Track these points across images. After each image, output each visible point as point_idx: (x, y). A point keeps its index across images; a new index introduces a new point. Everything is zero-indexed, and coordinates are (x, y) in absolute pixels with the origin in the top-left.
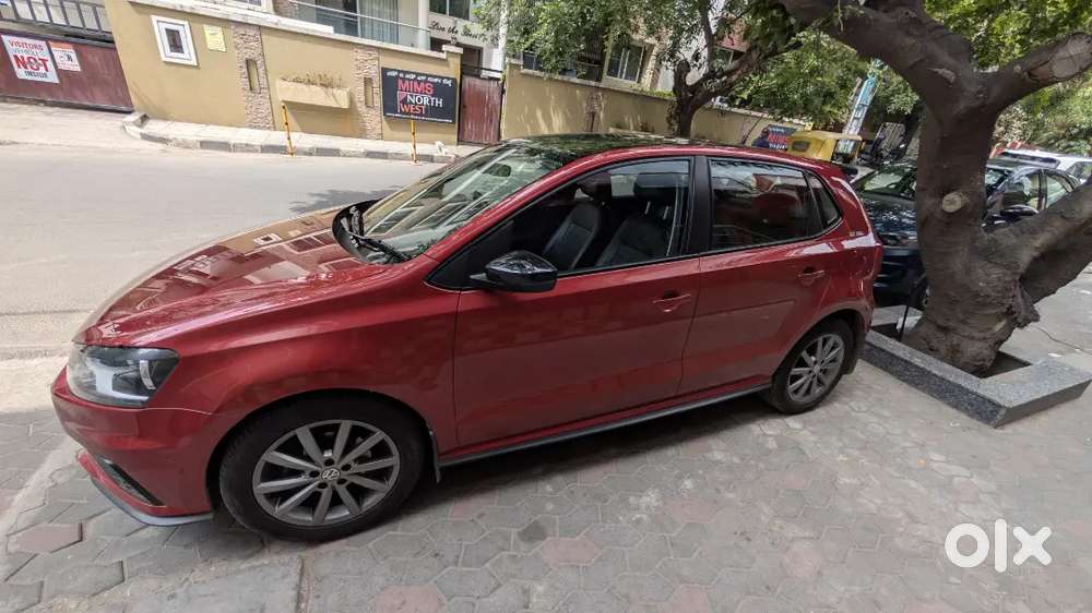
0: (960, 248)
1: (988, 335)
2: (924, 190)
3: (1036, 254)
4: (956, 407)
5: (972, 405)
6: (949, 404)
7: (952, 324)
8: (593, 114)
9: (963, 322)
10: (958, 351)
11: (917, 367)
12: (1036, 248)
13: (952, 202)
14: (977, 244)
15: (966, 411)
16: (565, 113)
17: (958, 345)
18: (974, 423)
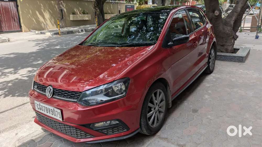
0: (220, 24)
1: (231, 44)
2: (209, 12)
3: (234, 22)
4: (235, 62)
5: (238, 59)
6: (233, 62)
7: (224, 44)
8: (62, 10)
9: (226, 42)
10: (227, 50)
11: (223, 56)
12: (234, 20)
13: (217, 13)
14: (223, 22)
15: (237, 62)
16: (49, 11)
17: (227, 48)
18: (240, 63)
